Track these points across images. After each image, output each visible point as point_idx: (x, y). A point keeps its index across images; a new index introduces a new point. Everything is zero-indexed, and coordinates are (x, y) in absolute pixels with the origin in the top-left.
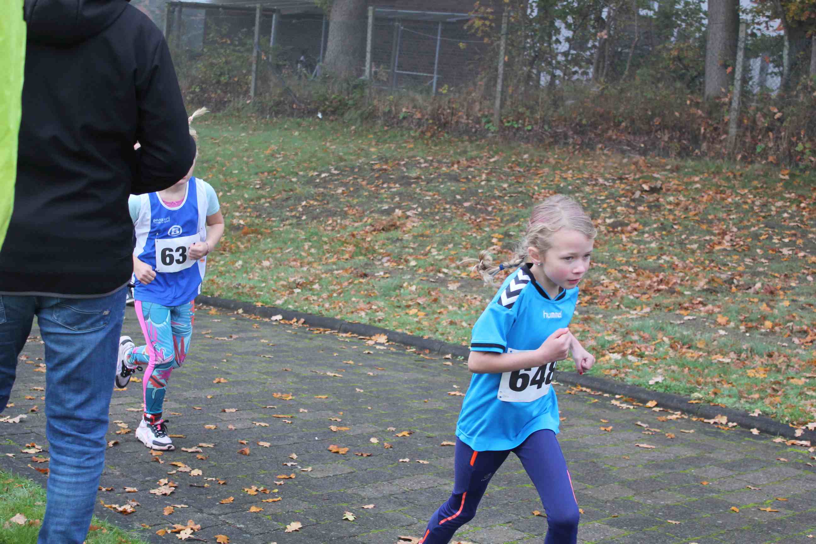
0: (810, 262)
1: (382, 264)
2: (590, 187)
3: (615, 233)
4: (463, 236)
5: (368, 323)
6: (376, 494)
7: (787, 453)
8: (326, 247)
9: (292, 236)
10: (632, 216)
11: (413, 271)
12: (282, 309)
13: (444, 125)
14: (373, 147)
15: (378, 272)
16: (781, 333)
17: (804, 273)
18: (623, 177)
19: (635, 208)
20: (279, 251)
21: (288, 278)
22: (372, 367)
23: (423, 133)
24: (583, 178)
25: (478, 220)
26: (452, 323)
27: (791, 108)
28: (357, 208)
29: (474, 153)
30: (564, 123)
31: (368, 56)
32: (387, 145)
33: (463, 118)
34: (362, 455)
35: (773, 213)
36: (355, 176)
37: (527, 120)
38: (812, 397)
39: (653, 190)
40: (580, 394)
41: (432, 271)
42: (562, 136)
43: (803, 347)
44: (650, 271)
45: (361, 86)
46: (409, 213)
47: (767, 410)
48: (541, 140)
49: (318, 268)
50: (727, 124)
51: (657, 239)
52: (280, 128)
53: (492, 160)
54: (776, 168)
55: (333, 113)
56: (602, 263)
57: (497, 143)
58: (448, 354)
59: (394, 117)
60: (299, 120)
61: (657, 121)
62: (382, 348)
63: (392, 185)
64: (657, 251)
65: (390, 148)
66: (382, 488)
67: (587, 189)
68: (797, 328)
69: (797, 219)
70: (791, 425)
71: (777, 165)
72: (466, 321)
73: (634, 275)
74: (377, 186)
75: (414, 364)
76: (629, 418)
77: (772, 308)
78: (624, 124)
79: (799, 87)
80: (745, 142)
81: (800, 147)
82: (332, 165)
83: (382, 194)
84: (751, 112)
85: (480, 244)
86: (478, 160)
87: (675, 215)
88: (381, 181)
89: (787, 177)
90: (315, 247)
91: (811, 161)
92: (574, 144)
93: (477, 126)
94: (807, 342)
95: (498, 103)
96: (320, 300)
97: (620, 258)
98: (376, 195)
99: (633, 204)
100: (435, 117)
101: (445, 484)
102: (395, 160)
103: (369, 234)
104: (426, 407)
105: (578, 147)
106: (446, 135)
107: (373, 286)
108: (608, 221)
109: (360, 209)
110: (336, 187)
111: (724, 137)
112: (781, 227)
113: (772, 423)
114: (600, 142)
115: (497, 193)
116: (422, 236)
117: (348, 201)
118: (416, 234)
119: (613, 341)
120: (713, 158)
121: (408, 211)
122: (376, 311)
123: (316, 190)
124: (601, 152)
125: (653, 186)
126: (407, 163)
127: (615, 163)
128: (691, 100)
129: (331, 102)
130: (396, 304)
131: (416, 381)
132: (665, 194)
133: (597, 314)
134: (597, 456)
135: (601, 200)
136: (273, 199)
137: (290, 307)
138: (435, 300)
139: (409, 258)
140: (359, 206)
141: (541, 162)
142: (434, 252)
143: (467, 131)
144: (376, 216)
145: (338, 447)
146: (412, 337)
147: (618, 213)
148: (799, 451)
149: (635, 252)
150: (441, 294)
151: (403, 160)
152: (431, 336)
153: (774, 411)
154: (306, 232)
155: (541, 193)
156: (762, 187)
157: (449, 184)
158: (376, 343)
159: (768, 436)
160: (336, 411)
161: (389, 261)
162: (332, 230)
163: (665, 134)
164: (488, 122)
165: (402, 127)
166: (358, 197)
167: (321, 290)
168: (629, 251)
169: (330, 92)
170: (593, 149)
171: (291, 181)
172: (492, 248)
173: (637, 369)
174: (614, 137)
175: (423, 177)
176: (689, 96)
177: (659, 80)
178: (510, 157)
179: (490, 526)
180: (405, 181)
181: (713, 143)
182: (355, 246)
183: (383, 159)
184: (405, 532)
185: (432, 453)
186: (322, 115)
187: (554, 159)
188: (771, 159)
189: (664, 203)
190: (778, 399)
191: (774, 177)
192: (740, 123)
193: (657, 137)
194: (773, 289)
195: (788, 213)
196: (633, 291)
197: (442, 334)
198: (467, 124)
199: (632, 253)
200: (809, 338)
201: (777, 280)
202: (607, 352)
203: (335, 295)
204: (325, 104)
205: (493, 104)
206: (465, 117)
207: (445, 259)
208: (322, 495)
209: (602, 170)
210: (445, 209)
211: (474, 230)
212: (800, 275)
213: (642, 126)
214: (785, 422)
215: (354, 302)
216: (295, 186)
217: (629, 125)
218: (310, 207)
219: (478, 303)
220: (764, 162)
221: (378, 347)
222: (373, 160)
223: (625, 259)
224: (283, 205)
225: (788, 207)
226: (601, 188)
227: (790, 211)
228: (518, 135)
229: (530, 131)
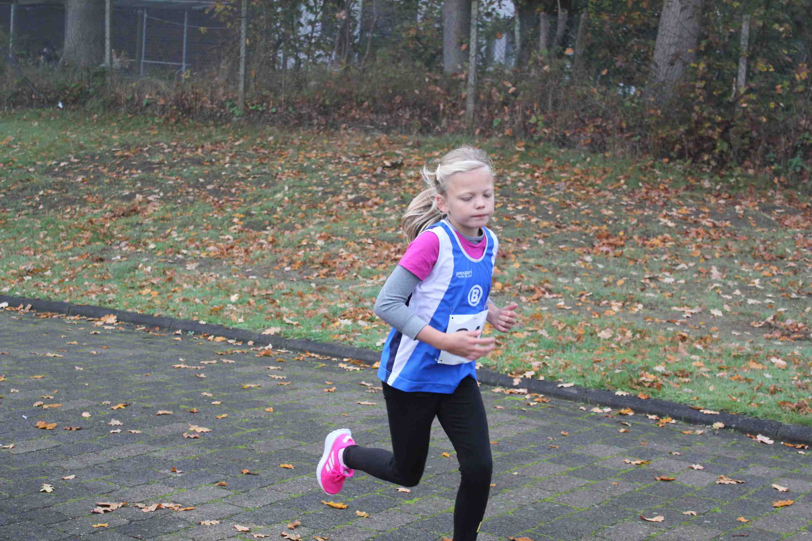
0: (541, 227)
1: (121, 249)
2: (334, 166)
3: (356, 208)
4: (204, 218)
5: (98, 305)
6: (80, 465)
7: (504, 401)
8: (62, 235)
9: (27, 226)
10: (373, 191)
11: (152, 254)
12: (9, 297)
13: (188, 111)
14: (115, 134)
15: (115, 256)
16: (510, 292)
17: (535, 238)
18: (366, 154)
19: (376, 184)
20: (13, 240)
21: (19, 267)
22: (96, 346)
23: (167, 119)
24: (326, 156)
25: (221, 202)
26: (185, 300)
27: (524, 82)
28: (97, 195)
29: (219, 137)
30: (307, 104)
31: (108, 42)
32: (131, 132)
33: (207, 103)
34: (71, 429)
35: (508, 183)
36: (96, 164)
37: (271, 102)
38: (532, 348)
39: (394, 166)
40: (308, 359)
41: (171, 252)
42: (306, 118)
43: (529, 304)
44: (388, 242)
45: (102, 74)
46: (150, 198)
47: (489, 362)
48: (286, 123)
49: (52, 255)
50: (465, 100)
51: (397, 212)
52: (19, 119)
53: (237, 143)
54: (513, 142)
55: (74, 102)
56: (342, 236)
57: (242, 127)
58: (178, 329)
59: (137, 105)
60: (38, 110)
61: (398, 99)
62: (110, 328)
63: (134, 171)
64: (396, 223)
65: (133, 135)
66: (87, 458)
67: (331, 167)
68: (525, 287)
69: (531, 187)
70: (509, 375)
71: (513, 137)
72: (199, 298)
73: (372, 247)
74: (119, 173)
75: (141, 341)
76: (354, 378)
77: (502, 270)
78: (366, 104)
79: (531, 62)
80: (482, 117)
81: (533, 120)
82: (72, 154)
83: (123, 181)
84: (486, 87)
85: (221, 225)
86: (223, 143)
87: (415, 188)
88: (123, 167)
89: (523, 149)
90: (51, 236)
91: (545, 133)
92: (319, 125)
93: (222, 110)
94: (534, 300)
95: (241, 86)
96: (51, 286)
97: (359, 231)
98: (117, 182)
99: (374, 180)
100: (179, 102)
101: (155, 451)
102: (137, 147)
103: (108, 220)
104: (147, 380)
105: (322, 127)
106: (191, 121)
107: (107, 270)
108: (350, 197)
109: (101, 196)
110: (76, 175)
111: (462, 112)
112: (515, 195)
113: (492, 374)
114: (344, 122)
115: (241, 175)
116: (163, 219)
117: (88, 189)
118: (156, 218)
119: (345, 308)
120: (453, 133)
121: (150, 195)
122: (108, 293)
123: (54, 179)
124: (345, 131)
125: (394, 162)
126: (150, 149)
127: (357, 141)
128: (430, 78)
129: (72, 91)
130: (130, 285)
131: (141, 356)
132: (406, 169)
133: (335, 284)
134: (315, 415)
135: (343, 177)
136: (9, 190)
137: (17, 293)
138: (170, 280)
139: (148, 241)
140: (99, 194)
141: (286, 144)
142: (174, 234)
143: (212, 116)
144: (117, 202)
145: (46, 423)
146: (142, 316)
147: (360, 189)
148: (516, 399)
149: (375, 224)
150: (176, 274)
151: (146, 146)
152: (161, 313)
153: (495, 363)
154: (42, 221)
155: (284, 173)
156: (499, 159)
157: (192, 168)
158: (105, 324)
159: (488, 387)
160: (50, 389)
161: (127, 245)
162: (70, 219)
163: (406, 112)
164: (233, 106)
165: (146, 114)
166: (99, 184)
167: (53, 276)
168: (368, 224)
169: (69, 81)
170: (337, 129)
171: (28, 171)
172: (233, 227)
173: (367, 332)
174: (357, 117)
175: (166, 162)
176: (428, 74)
177: (399, 60)
178: (255, 140)
179: (197, 487)
180: (147, 167)
181: (452, 119)
182: (92, 232)
183: (126, 146)
184: (105, 498)
185: (146, 423)
186: (63, 104)
187: (300, 140)
188: (507, 132)
189: (404, 178)
190: (499, 352)
191: (510, 149)
192: (477, 99)
193: (398, 115)
194: (504, 253)
195: (523, 182)
196: (371, 262)
197: (174, 311)
198: (212, 109)
199: (372, 226)
200: (535, 296)
201: (510, 245)
202: (339, 319)
203: (67, 280)
204: (65, 94)
205: (237, 88)
206: (209, 102)
207: (185, 241)
208: (21, 470)
209: (345, 149)
210: (188, 193)
211: (216, 211)
212: (532, 239)
213: (384, 105)
214: (504, 373)
215: (86, 286)
216: (32, 175)
217: (371, 104)
218: (47, 196)
219: (214, 280)
220: (500, 135)
221: (106, 327)
222: (116, 147)
223: (364, 232)
224: (19, 195)
225: (523, 176)
226: (344, 165)
227: (524, 180)
228: (263, 118)
229: (274, 113)
